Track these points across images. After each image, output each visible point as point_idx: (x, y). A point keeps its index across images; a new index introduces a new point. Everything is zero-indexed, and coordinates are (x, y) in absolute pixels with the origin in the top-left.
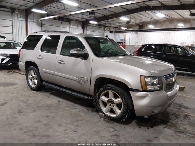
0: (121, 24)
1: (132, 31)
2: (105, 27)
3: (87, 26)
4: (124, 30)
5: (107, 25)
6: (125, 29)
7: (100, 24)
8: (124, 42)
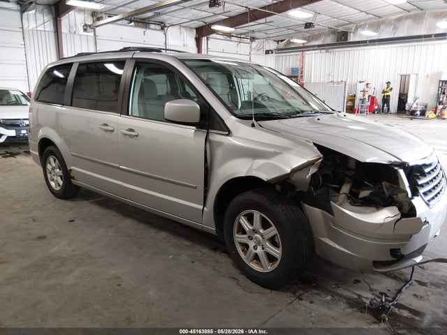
0: (291, 31)
1: (319, 46)
2: (253, 39)
3: (207, 40)
4: (301, 45)
5: (256, 35)
6: (303, 44)
7: (241, 34)
8: (299, 75)
